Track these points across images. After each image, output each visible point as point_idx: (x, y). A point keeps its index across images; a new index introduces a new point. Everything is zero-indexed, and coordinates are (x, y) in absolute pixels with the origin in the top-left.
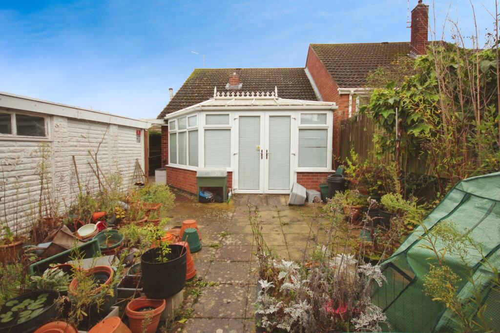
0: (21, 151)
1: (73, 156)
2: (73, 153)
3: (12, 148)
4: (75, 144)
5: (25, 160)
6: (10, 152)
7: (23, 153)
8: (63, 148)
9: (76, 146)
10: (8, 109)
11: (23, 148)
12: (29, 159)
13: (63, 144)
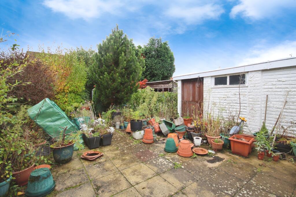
0: (229, 92)
1: (267, 96)
2: (268, 93)
3: (226, 91)
4: (270, 87)
5: (231, 96)
6: (224, 92)
7: (230, 93)
8: (255, 90)
9: (271, 88)
10: (225, 75)
11: (231, 91)
12: (233, 96)
13: (255, 88)
